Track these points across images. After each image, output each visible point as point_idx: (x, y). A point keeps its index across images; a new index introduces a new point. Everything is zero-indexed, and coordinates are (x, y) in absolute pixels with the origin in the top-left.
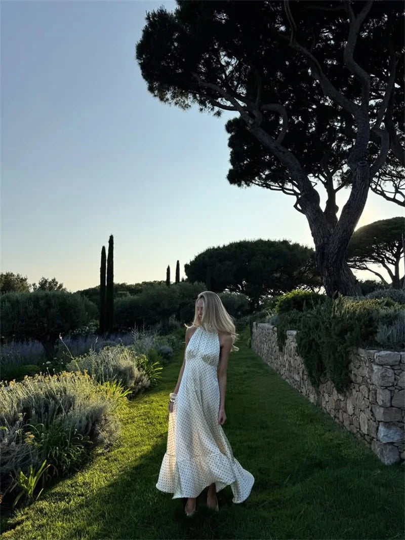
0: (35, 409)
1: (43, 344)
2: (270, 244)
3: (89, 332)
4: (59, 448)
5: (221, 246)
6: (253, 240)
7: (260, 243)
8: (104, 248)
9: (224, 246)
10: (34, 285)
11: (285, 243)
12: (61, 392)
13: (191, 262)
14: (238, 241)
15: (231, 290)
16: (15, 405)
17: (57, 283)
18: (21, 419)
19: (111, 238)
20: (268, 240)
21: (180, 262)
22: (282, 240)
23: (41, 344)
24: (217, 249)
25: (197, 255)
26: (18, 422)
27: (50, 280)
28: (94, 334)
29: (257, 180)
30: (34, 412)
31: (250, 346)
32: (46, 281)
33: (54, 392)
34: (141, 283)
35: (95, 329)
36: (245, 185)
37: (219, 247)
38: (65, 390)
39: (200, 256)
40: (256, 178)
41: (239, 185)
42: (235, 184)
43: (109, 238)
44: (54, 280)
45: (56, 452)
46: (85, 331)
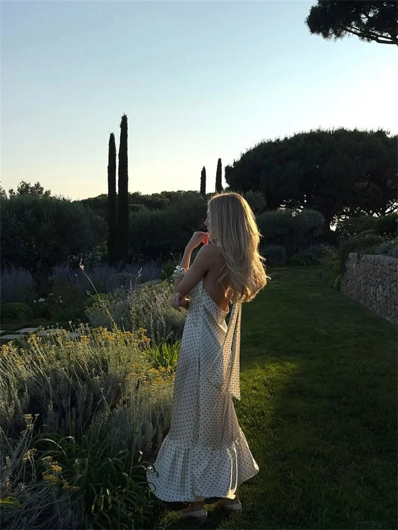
0: (54, 401)
1: (32, 273)
2: (357, 136)
3: (94, 259)
4: (111, 491)
5: (282, 138)
6: (331, 130)
7: (341, 134)
8: (112, 137)
9: (286, 138)
10: (11, 191)
11: (381, 134)
12: (97, 367)
13: (235, 163)
14: (308, 131)
15: (290, 206)
16: (16, 394)
17: (42, 189)
18: (31, 426)
19: (124, 119)
20: (355, 130)
21: (222, 162)
22: (375, 131)
23: (29, 274)
24: (275, 143)
25: (245, 152)
26: (24, 433)
27: (32, 185)
28: (101, 262)
29: (355, 27)
30: (50, 407)
31: (339, 289)
32: (27, 186)
33: (83, 366)
34: (159, 193)
35: (100, 255)
36: (334, 36)
37: (278, 140)
38: (105, 362)
39: (249, 153)
40: (353, 23)
41: (326, 35)
42: (318, 32)
43: (121, 120)
44: (38, 185)
45: (106, 500)
46: (88, 257)
